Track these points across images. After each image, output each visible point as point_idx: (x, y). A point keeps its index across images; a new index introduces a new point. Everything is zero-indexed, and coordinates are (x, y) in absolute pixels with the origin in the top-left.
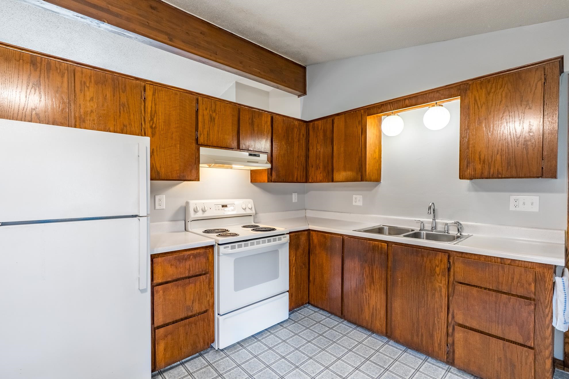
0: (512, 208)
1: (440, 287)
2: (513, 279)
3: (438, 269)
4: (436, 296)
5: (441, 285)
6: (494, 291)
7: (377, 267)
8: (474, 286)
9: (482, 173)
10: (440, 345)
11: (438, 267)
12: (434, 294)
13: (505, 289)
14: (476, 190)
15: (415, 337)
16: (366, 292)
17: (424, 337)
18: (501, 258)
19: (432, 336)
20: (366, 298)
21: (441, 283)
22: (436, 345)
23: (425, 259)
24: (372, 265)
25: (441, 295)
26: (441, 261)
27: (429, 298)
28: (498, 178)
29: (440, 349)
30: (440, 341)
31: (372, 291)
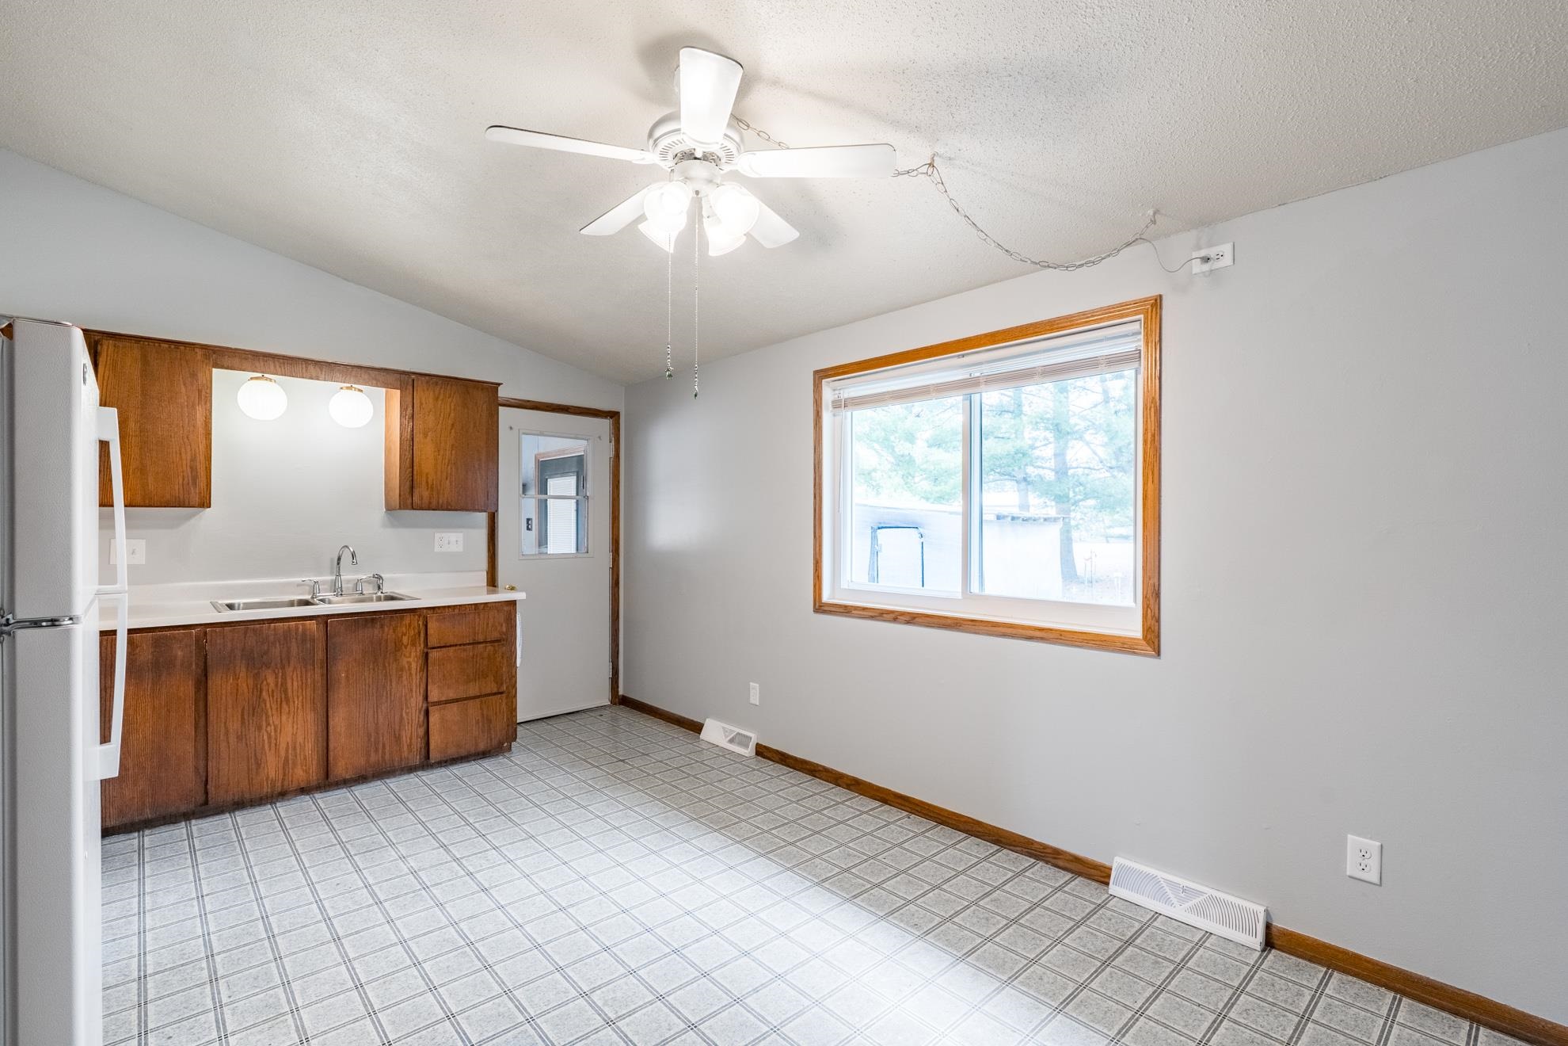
0: (437, 549)
1: (409, 662)
2: (488, 624)
3: (405, 640)
4: (405, 678)
5: (411, 660)
6: (469, 644)
7: (295, 668)
8: (451, 646)
9: (430, 503)
10: (410, 745)
11: (405, 635)
12: (401, 677)
13: (481, 638)
14: (393, 526)
15: (373, 754)
16: (268, 724)
17: (388, 748)
18: (474, 604)
19: (398, 739)
20: (269, 737)
21: (410, 657)
22: (405, 748)
23: (386, 629)
24: (283, 668)
25: (411, 674)
26: (410, 626)
27: (394, 685)
28: (429, 509)
29: (410, 751)
30: (411, 739)
31: (284, 718)
